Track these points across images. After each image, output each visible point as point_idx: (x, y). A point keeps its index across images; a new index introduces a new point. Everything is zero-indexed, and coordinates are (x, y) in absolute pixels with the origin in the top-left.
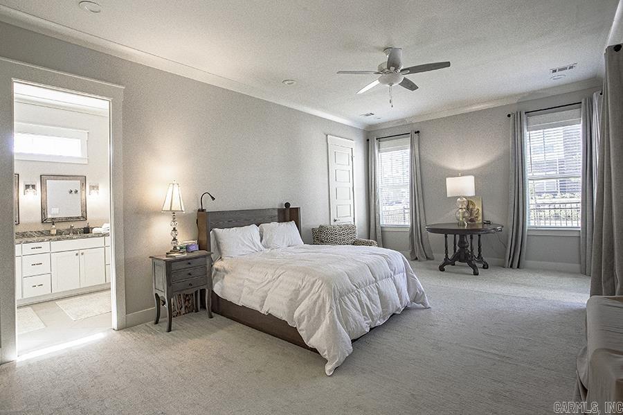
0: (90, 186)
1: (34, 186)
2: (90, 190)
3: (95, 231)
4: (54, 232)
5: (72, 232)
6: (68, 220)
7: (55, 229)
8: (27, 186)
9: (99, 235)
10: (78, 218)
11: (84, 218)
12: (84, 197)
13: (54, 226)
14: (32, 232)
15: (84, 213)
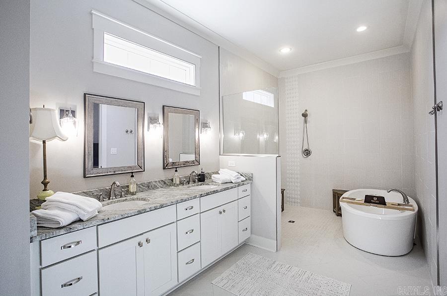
5: (191, 179)
6: (186, 164)
7: (178, 177)
10: (193, 162)
11: (197, 162)
12: (197, 137)
13: (177, 174)
14: (156, 182)
15: (198, 156)
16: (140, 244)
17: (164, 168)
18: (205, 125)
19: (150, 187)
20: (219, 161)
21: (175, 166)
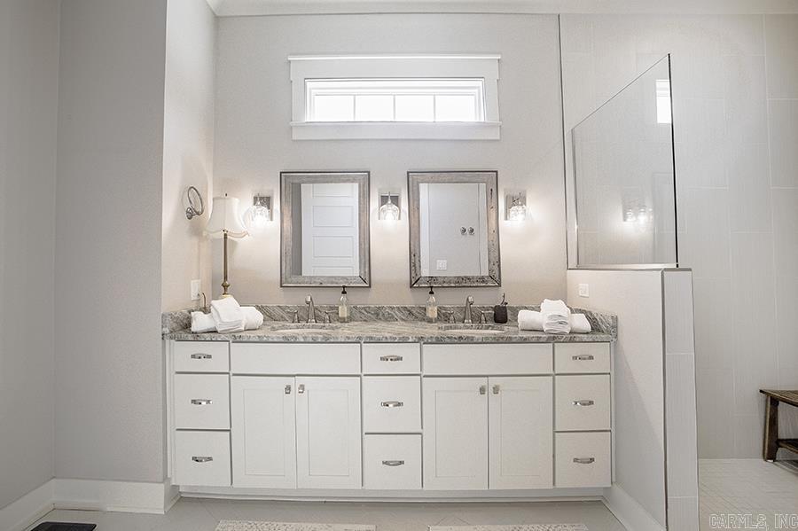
0: (507, 198)
1: (396, 200)
2: (508, 208)
3: (524, 317)
4: (432, 313)
5: (468, 313)
6: (462, 283)
7: (434, 304)
8: (384, 200)
9: (537, 336)
10: (482, 279)
11: (494, 279)
12: (493, 226)
13: (433, 298)
14: (392, 308)
15: (496, 267)
16: (288, 389)
17: (411, 286)
18: (515, 200)
19: (381, 316)
20: (566, 281)
21: (433, 285)
